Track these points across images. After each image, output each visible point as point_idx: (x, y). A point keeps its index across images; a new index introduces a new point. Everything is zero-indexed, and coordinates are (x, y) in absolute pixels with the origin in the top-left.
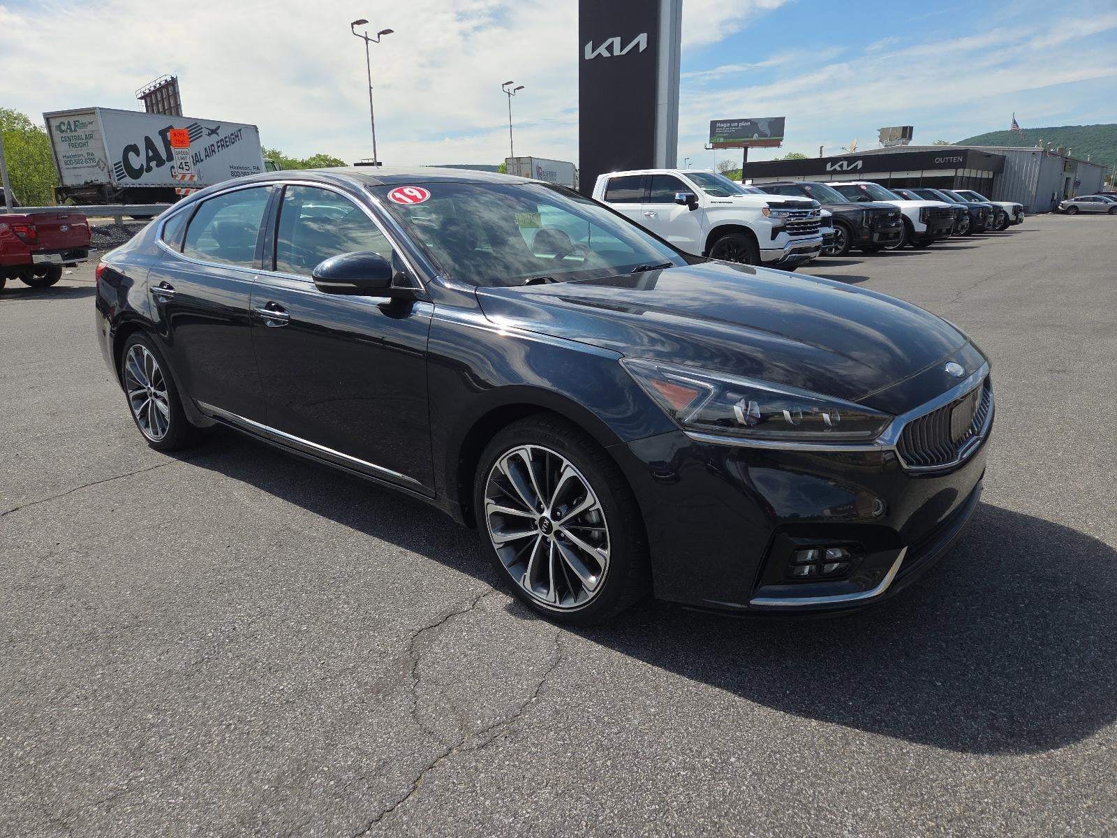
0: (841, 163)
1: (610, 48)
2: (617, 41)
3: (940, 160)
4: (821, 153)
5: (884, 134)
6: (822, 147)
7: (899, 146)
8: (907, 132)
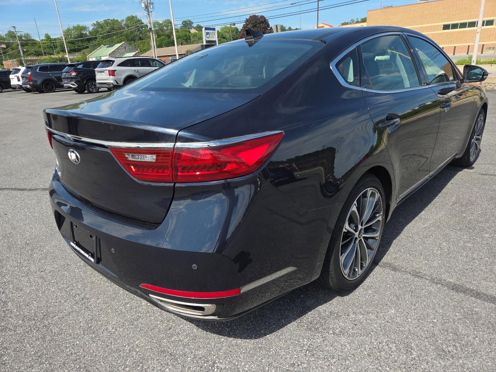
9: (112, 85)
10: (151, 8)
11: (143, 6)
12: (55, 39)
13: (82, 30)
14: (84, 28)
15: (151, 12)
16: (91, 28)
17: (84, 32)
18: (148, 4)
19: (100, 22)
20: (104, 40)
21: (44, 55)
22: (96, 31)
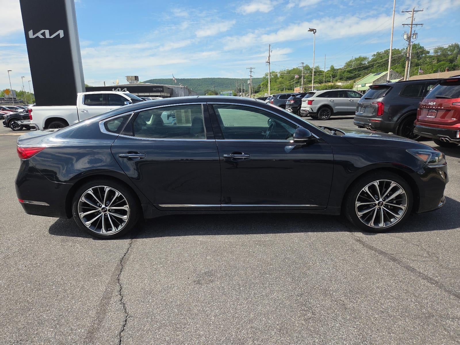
0: (118, 89)
1: (44, 34)
2: (47, 32)
3: (155, 89)
4: (105, 84)
5: (128, 78)
6: (104, 82)
7: (135, 84)
8: (136, 78)
9: (308, 112)
10: (414, 38)
11: (405, 37)
12: (338, 70)
13: (362, 60)
14: (365, 59)
15: (412, 42)
16: (370, 58)
17: (363, 63)
18: (411, 35)
19: (380, 52)
20: (379, 68)
21: (324, 82)
22: (374, 60)
